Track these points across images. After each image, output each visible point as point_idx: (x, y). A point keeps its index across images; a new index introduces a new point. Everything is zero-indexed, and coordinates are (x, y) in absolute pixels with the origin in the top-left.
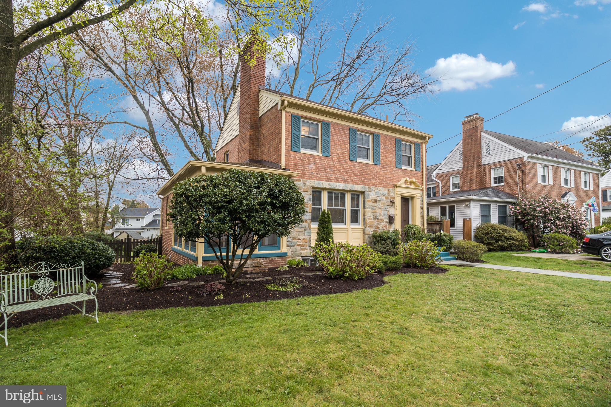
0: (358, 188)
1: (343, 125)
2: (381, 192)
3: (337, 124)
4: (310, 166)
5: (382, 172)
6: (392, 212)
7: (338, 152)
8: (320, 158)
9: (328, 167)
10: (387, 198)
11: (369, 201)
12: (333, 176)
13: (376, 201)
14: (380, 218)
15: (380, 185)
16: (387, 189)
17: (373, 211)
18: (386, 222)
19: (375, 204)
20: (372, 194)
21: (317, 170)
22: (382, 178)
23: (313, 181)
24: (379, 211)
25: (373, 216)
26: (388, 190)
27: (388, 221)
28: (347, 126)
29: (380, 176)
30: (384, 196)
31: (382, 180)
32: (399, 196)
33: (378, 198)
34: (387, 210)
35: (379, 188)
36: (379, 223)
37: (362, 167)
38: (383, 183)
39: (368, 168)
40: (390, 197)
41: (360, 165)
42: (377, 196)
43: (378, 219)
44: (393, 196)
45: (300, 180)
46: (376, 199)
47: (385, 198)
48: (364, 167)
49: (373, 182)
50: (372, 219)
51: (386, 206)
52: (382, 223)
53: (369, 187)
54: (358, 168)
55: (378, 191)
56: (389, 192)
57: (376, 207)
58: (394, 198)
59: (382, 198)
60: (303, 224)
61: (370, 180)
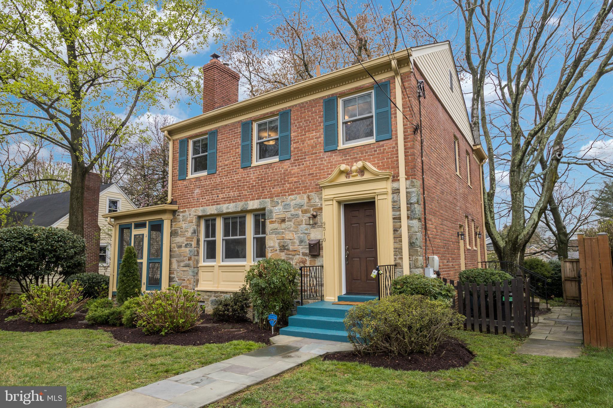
0: (253, 205)
1: (233, 124)
2: (293, 203)
3: (226, 125)
4: (195, 192)
5: (296, 170)
6: (315, 235)
7: (226, 163)
8: (205, 178)
9: (215, 187)
10: (305, 212)
11: (272, 222)
12: (221, 196)
13: (283, 221)
14: (291, 248)
15: (292, 191)
16: (305, 196)
17: (280, 236)
18: (304, 254)
19: (283, 225)
20: (279, 209)
21: (202, 195)
22: (295, 179)
23: (198, 208)
24: (289, 235)
25: (279, 243)
26: (308, 197)
27: (307, 251)
28: (239, 122)
29: (292, 177)
30: (300, 210)
31: (295, 182)
32: (331, 202)
33: (288, 215)
34: (306, 232)
35: (290, 197)
36: (291, 256)
37: (260, 172)
38: (297, 188)
39: (269, 170)
40: (312, 209)
41: (256, 170)
42: (287, 210)
43: (288, 250)
44: (319, 205)
45: (186, 211)
46: (284, 216)
47: (302, 211)
48: (263, 172)
49: (279, 189)
50: (278, 251)
51: (304, 226)
52: (298, 256)
53: (272, 199)
54: (254, 176)
55: (288, 203)
56: (309, 200)
57: (283, 230)
58: (321, 209)
59: (297, 212)
60: (187, 262)
61: (273, 188)
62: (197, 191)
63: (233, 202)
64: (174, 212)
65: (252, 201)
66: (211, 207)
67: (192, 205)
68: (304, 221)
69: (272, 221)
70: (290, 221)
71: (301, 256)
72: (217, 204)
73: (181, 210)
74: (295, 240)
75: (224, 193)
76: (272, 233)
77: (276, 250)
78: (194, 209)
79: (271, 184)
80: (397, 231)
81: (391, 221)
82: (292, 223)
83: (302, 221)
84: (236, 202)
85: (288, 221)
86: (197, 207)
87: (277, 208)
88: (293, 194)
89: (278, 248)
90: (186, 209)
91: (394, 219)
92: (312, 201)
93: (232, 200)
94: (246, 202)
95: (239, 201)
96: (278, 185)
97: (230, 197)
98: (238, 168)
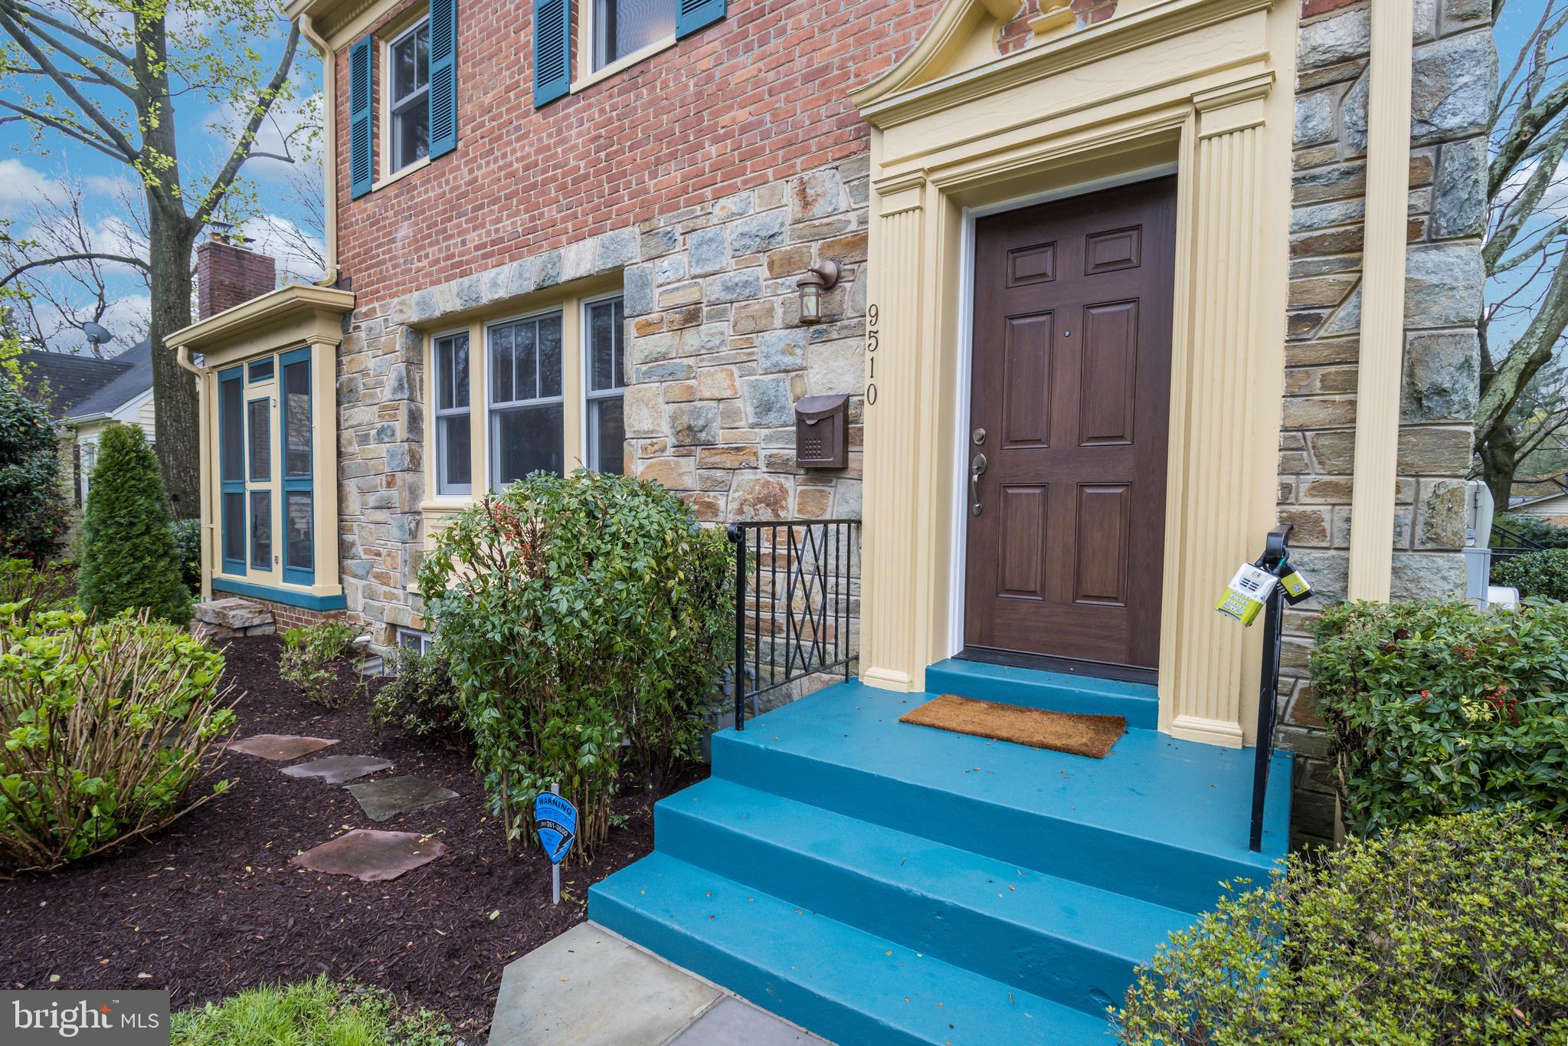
0: (579, 258)
2: (732, 231)
4: (399, 235)
5: (747, 66)
6: (826, 373)
8: (426, 177)
9: (454, 207)
10: (784, 265)
11: (647, 329)
12: (473, 238)
13: (691, 316)
14: (721, 436)
15: (729, 176)
16: (788, 191)
17: (676, 388)
18: (776, 466)
19: (692, 339)
20: (675, 264)
21: (418, 244)
22: (742, 115)
23: (407, 296)
24: (712, 382)
25: (674, 418)
26: (801, 191)
27: (790, 452)
29: (730, 108)
30: (764, 259)
31: (744, 130)
32: (911, 198)
33: (713, 290)
34: (787, 360)
35: (722, 202)
36: (719, 474)
37: (602, 111)
38: (754, 154)
39: (638, 97)
40: (815, 247)
41: (589, 106)
42: (709, 269)
43: (709, 445)
44: (853, 226)
45: (374, 310)
46: (695, 297)
47: (771, 265)
48: (614, 108)
49: (674, 174)
50: (670, 451)
51: (777, 337)
52: (747, 475)
53: (646, 227)
54: (580, 135)
55: (710, 233)
56: (806, 204)
57: (691, 361)
58: (860, 242)
59: (747, 274)
60: (384, 492)
61: (654, 175)
62: (404, 231)
63: (512, 259)
64: (343, 316)
65: (574, 246)
66: (444, 286)
67: (390, 287)
68: (779, 311)
69: (648, 324)
70: (718, 316)
71: (762, 474)
72: (462, 275)
73: (364, 309)
74: (738, 403)
75: (483, 225)
76: (648, 374)
77: (663, 450)
78: (396, 300)
79: (644, 156)
80: (1316, 321)
81: (1281, 262)
82: (726, 327)
83: (770, 311)
84: (521, 256)
85: (710, 317)
86: (404, 292)
87: (665, 263)
88: (732, 190)
89: (671, 440)
90: (376, 304)
91: (1298, 249)
92: (819, 209)
93: (509, 249)
94: (555, 253)
95: (530, 252)
96: (673, 156)
97: (501, 240)
98: (526, 114)
